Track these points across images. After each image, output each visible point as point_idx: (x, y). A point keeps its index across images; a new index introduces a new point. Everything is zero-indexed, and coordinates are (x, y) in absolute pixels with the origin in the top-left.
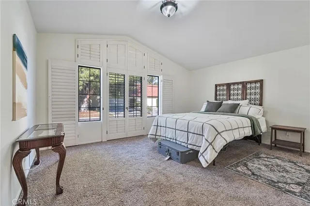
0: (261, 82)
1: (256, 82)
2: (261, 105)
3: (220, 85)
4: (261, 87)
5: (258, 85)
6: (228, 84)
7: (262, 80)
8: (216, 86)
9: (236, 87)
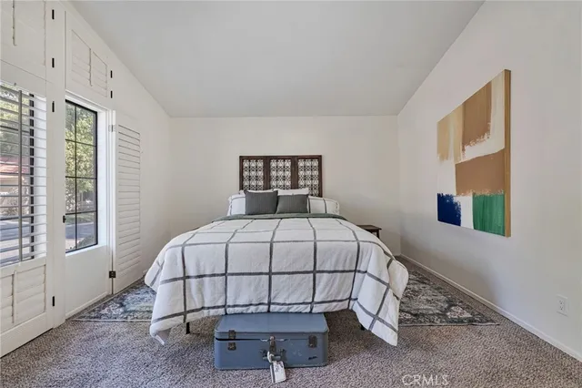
0: (319, 158)
1: (312, 158)
2: (320, 195)
3: (250, 158)
4: (320, 168)
5: (316, 163)
6: (267, 157)
7: (321, 156)
8: (242, 159)
9: (281, 164)
